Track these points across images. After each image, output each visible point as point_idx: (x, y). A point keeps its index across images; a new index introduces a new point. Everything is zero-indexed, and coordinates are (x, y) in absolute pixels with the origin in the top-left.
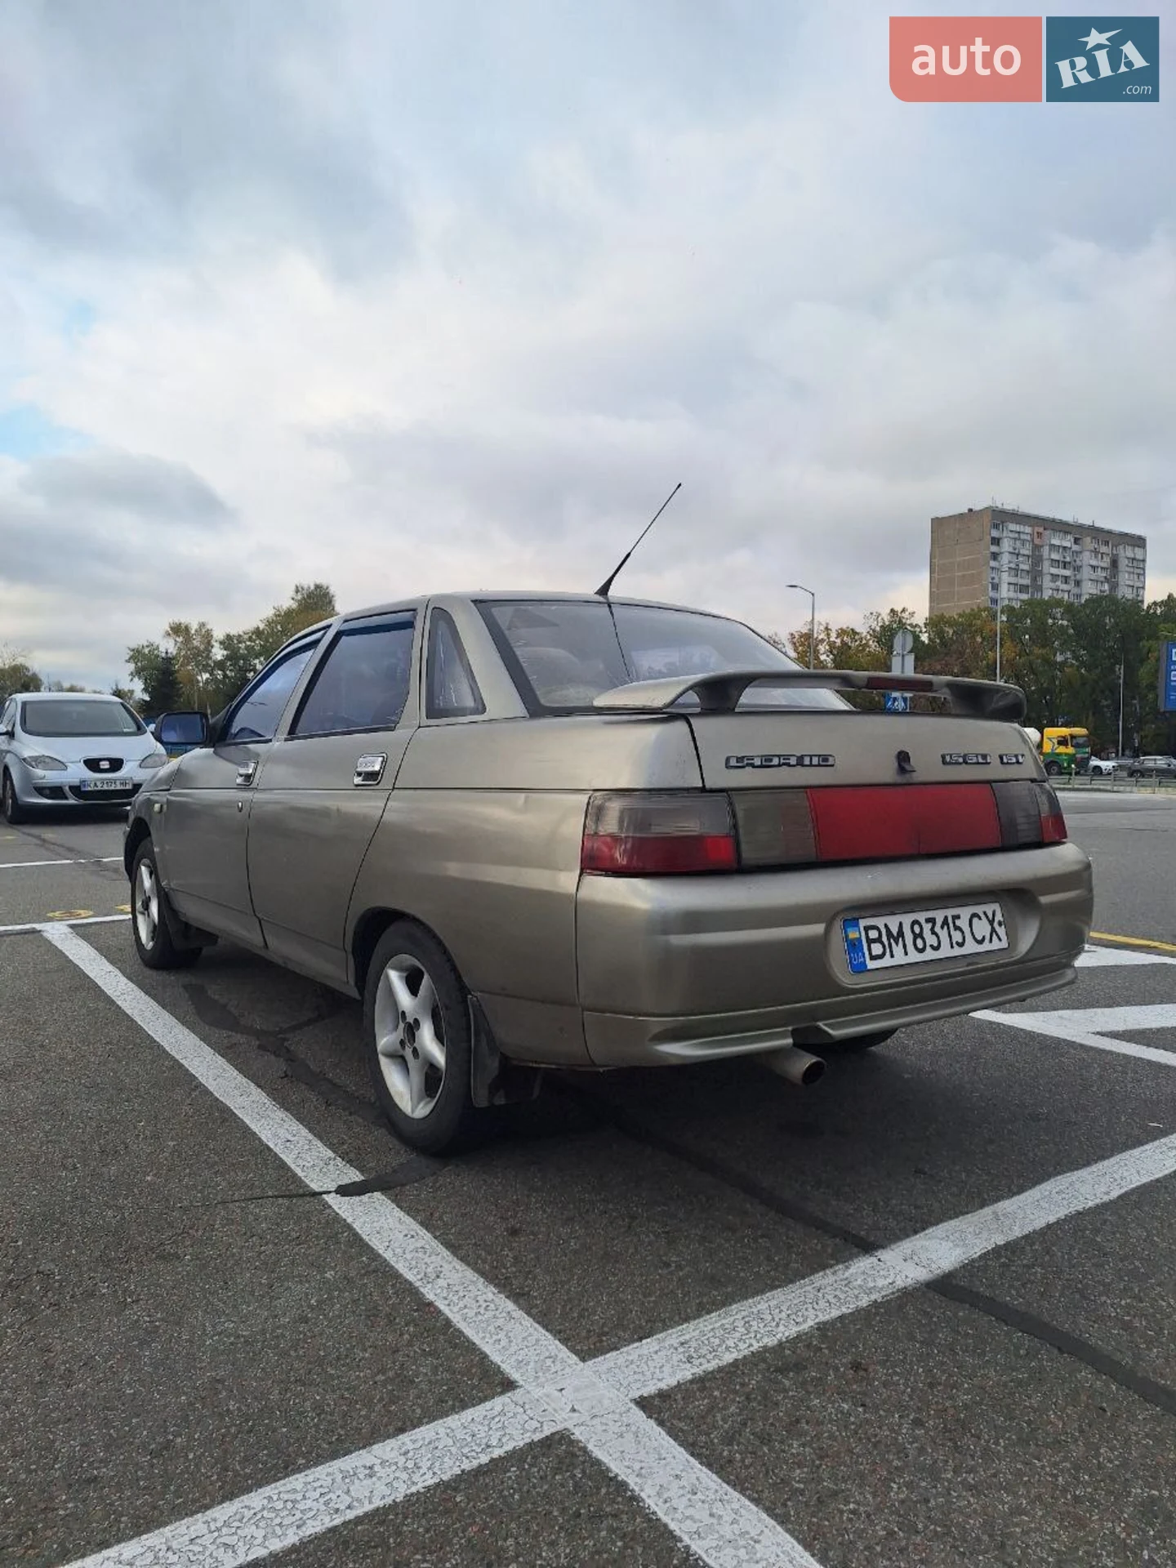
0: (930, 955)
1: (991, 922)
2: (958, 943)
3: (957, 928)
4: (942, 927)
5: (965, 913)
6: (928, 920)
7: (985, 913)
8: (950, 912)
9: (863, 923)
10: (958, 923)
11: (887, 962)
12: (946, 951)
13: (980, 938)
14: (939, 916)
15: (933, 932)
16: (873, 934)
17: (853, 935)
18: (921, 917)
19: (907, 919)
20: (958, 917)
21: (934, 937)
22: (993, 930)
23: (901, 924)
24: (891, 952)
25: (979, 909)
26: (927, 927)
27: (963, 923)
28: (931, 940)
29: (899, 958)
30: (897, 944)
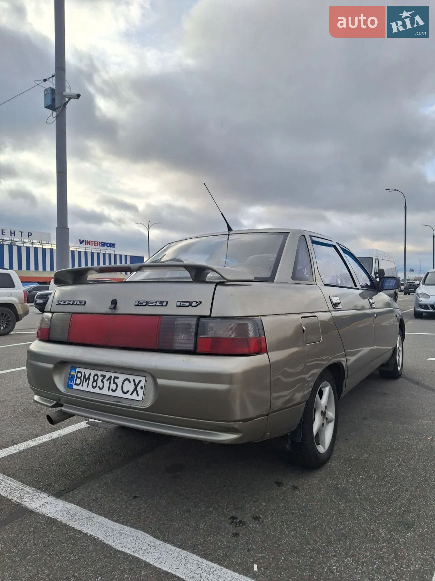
0: (97, 390)
1: (136, 386)
2: (112, 390)
3: (114, 383)
4: (107, 380)
5: (122, 377)
6: (101, 375)
7: (134, 380)
8: (113, 375)
9: (78, 369)
10: (116, 380)
11: (80, 387)
12: (105, 391)
13: (125, 391)
14: (108, 375)
15: (102, 381)
16: (79, 375)
17: (73, 373)
18: (99, 373)
19: (93, 372)
20: (117, 378)
21: (102, 383)
22: (135, 389)
23: (90, 373)
24: (83, 383)
25: (131, 378)
26: (100, 378)
27: (119, 382)
28: (100, 384)
29: (84, 388)
30: (86, 382)
